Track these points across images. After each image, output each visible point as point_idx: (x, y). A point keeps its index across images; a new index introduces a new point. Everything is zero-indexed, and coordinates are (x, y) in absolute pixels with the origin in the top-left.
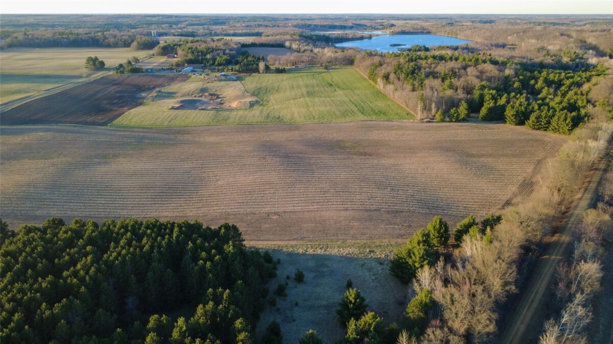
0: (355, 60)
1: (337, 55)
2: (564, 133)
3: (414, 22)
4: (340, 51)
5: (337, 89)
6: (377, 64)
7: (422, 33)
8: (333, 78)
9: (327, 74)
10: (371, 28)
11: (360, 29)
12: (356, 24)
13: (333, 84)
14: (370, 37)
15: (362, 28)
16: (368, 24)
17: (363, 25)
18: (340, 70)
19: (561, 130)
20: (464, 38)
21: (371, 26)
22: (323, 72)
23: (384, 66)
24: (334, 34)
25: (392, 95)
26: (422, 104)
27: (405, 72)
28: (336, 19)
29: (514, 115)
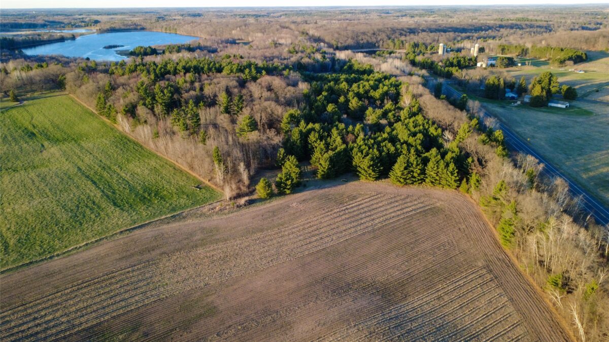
0: (66, 81)
1: (32, 73)
2: (449, 186)
3: (119, 17)
4: (36, 64)
5: (46, 144)
6: (107, 88)
7: (136, 29)
8: (32, 118)
9: (21, 110)
10: (70, 25)
11: (56, 28)
12: (48, 22)
13: (35, 131)
14: (73, 38)
15: (58, 26)
16: (66, 21)
17: (59, 23)
18: (42, 100)
19: (444, 182)
20: (186, 34)
21: (70, 23)
22: (12, 108)
23: (120, 91)
24: (21, 36)
25: (152, 145)
26: (222, 167)
27: (160, 101)
28: (19, 15)
29: (370, 166)
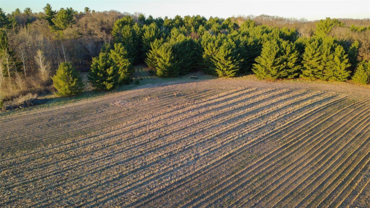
2: (338, 77)
29: (228, 56)
